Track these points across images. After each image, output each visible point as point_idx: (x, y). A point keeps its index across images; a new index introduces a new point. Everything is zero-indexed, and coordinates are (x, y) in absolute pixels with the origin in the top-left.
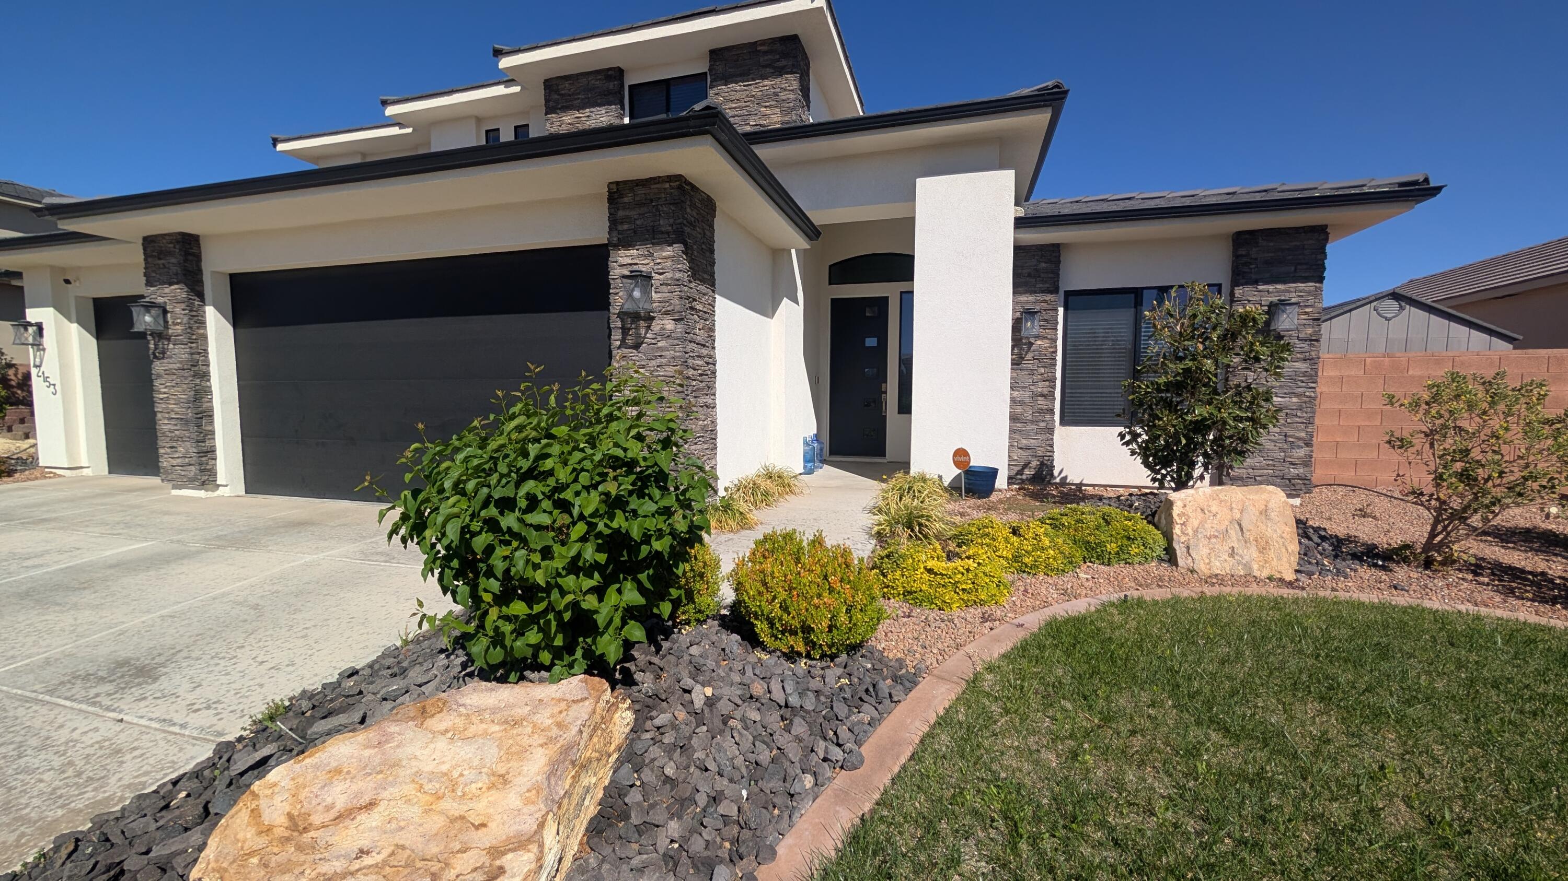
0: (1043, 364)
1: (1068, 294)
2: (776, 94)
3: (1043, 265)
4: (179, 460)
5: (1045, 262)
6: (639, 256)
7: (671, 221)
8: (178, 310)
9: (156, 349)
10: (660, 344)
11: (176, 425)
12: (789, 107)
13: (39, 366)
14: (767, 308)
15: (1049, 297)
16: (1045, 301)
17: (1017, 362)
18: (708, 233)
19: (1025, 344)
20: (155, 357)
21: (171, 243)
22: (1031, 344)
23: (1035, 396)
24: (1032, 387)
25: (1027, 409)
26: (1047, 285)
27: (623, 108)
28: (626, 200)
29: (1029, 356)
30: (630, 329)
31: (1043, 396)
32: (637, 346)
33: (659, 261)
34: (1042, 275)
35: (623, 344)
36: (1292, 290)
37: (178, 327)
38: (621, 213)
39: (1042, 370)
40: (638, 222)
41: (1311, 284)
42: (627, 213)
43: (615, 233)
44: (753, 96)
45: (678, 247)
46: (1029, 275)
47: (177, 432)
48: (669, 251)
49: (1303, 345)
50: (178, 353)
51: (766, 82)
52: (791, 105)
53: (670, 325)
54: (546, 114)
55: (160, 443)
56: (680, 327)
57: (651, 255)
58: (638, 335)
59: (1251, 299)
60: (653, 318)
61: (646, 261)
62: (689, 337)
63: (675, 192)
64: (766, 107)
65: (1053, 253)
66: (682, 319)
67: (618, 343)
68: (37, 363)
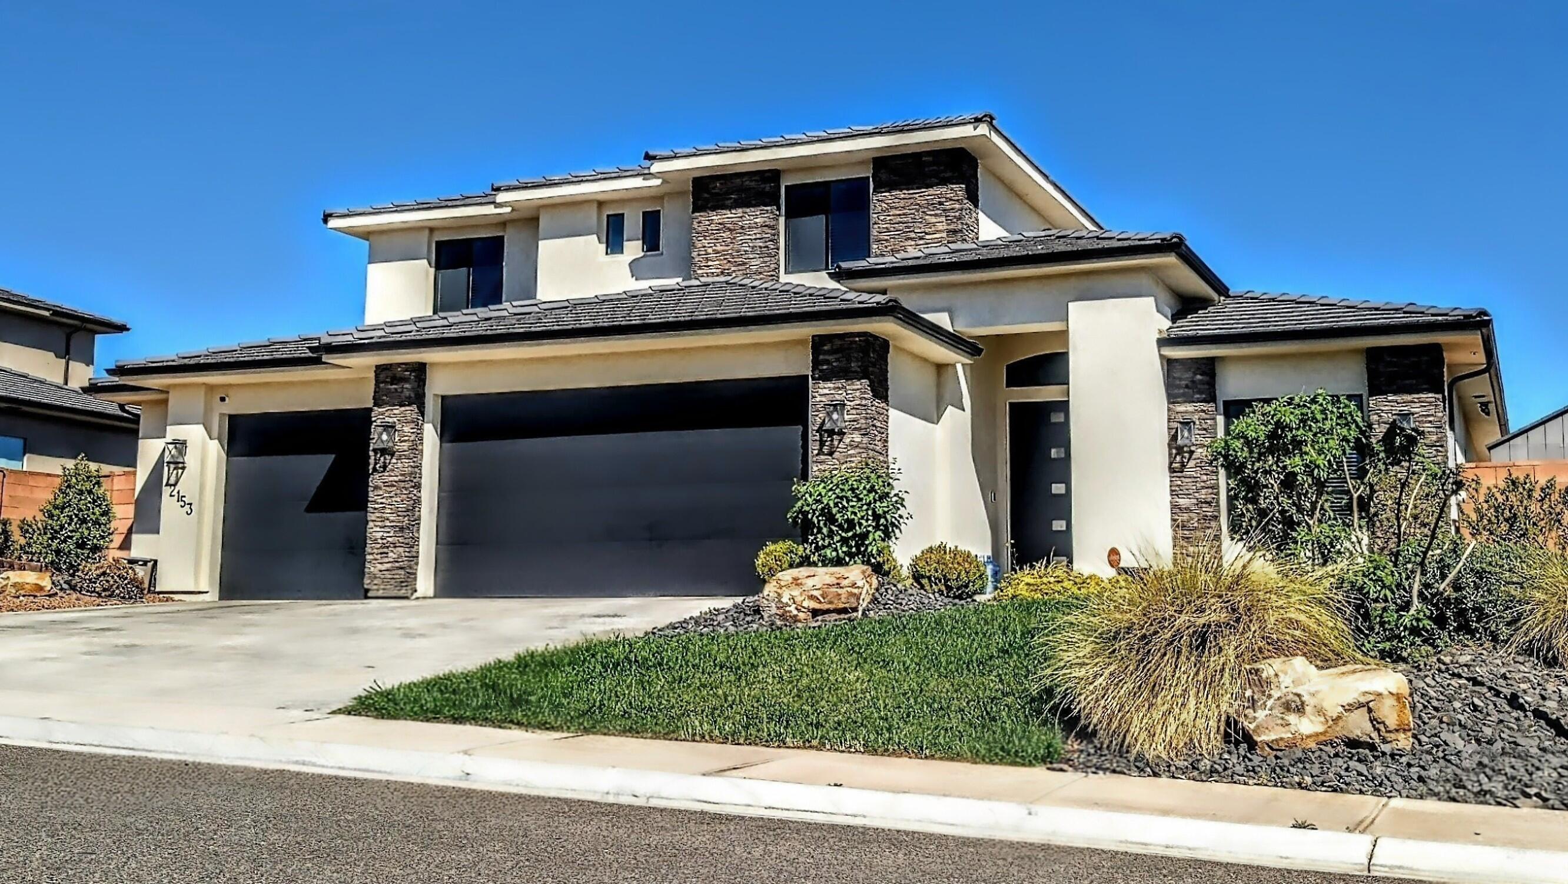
0: (1205, 472)
1: (1227, 404)
2: (941, 203)
3: (1199, 377)
4: (389, 565)
5: (1201, 375)
6: (834, 388)
7: (860, 364)
8: (406, 429)
9: (376, 464)
10: (849, 452)
11: (389, 532)
12: (955, 217)
13: (175, 485)
14: (933, 416)
15: (1204, 406)
16: (1203, 411)
17: (1175, 470)
18: (884, 367)
19: (1186, 452)
20: (375, 470)
21: (407, 371)
22: (1191, 452)
23: (1200, 503)
24: (1196, 494)
25: (1193, 515)
26: (1204, 396)
27: (779, 209)
28: (826, 348)
29: (1192, 463)
30: (826, 441)
31: (1206, 502)
32: (831, 454)
33: (849, 392)
34: (1199, 386)
35: (820, 452)
36: (1416, 400)
37: (403, 444)
38: (821, 357)
39: (1205, 478)
40: (834, 364)
41: (1430, 395)
42: (827, 357)
43: (817, 372)
44: (918, 204)
45: (865, 382)
46: (1187, 386)
47: (389, 539)
48: (857, 385)
49: (1430, 451)
50: (399, 466)
51: (931, 191)
52: (957, 214)
53: (857, 437)
54: (693, 212)
55: (368, 550)
56: (865, 440)
57: (844, 387)
58: (832, 446)
59: (1383, 408)
60: (845, 433)
61: (840, 392)
62: (871, 447)
63: (863, 344)
64: (931, 215)
65: (1208, 368)
66: (867, 434)
67: (816, 452)
68: (172, 480)
